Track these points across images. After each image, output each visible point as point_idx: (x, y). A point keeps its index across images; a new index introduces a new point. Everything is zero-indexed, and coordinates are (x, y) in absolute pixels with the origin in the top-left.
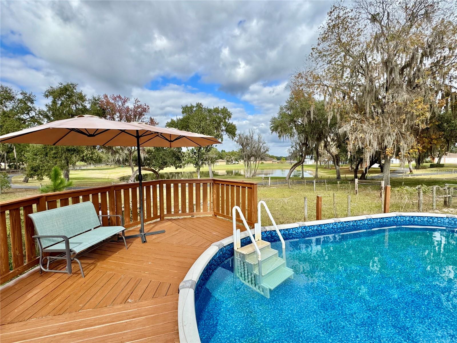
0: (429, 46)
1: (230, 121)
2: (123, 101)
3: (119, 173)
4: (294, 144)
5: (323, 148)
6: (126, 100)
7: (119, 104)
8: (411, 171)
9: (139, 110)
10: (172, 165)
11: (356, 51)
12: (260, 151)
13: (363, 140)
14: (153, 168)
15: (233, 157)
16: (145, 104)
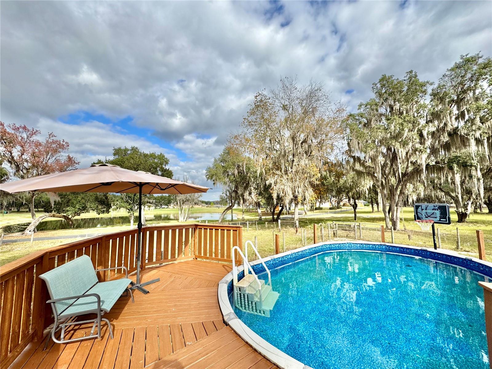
0: (316, 132)
1: (167, 167)
2: (29, 133)
4: (225, 191)
5: (248, 196)
6: (35, 132)
7: (23, 136)
9: (54, 146)
10: (94, 211)
11: (274, 125)
13: (283, 190)
15: (163, 201)
16: (63, 140)
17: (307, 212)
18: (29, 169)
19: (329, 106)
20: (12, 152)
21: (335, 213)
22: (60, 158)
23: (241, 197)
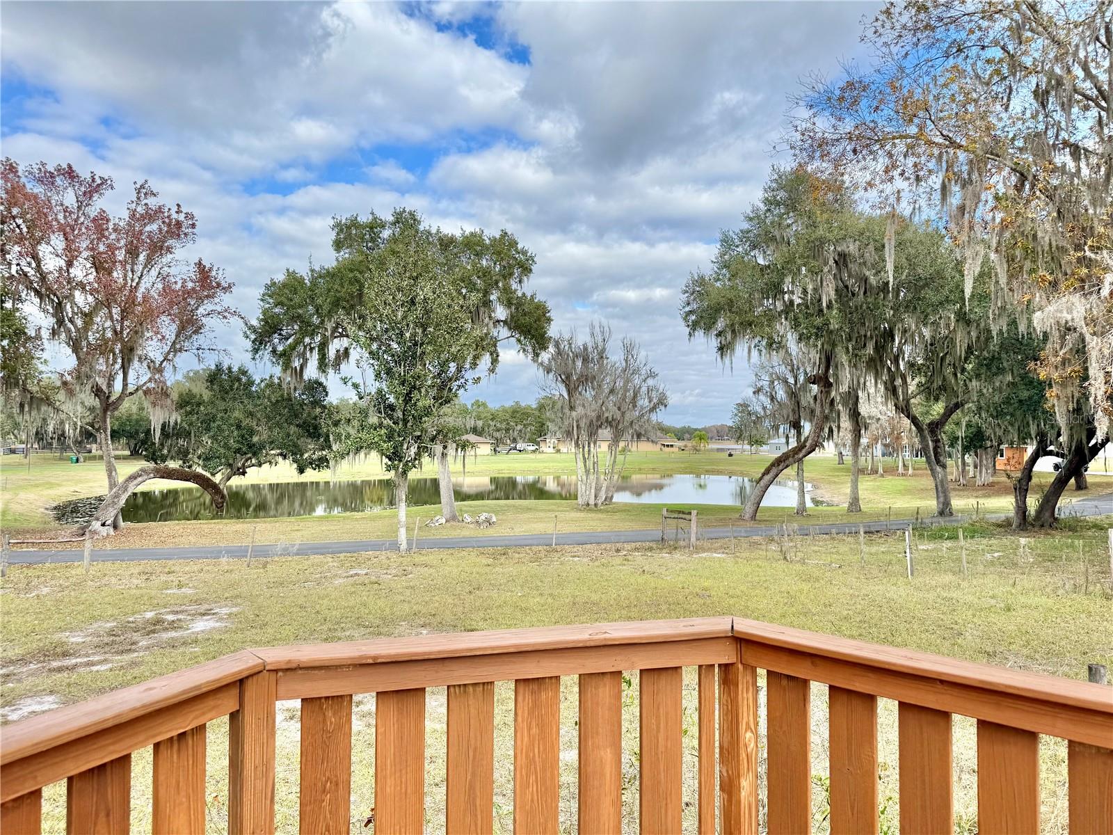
2: (83, 189)
3: (59, 485)
4: (766, 380)
6: (98, 185)
7: (66, 203)
9: (153, 227)
10: (285, 457)
12: (635, 405)
14: (200, 470)
15: (519, 427)
16: (179, 205)
18: (91, 313)
20: (41, 257)
23: (842, 409)
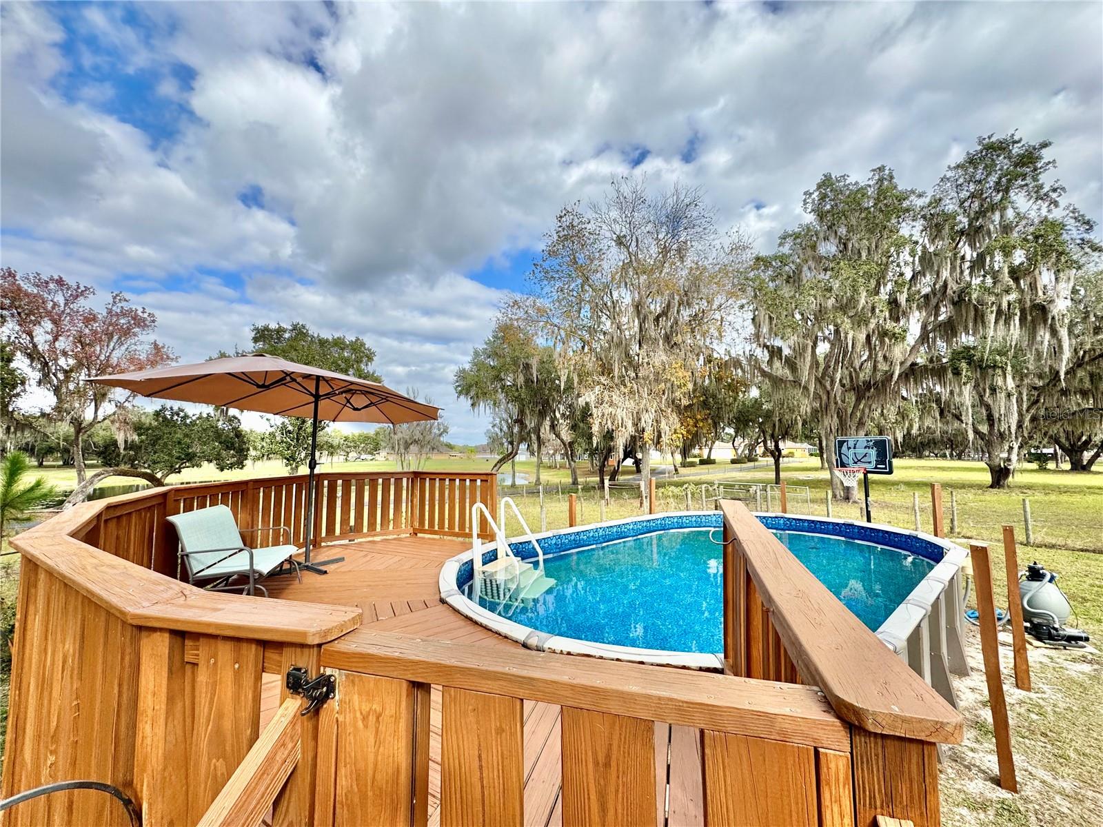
0: (686, 295)
1: (370, 368)
2: (70, 292)
5: (548, 432)
6: (82, 291)
7: (56, 300)
8: (676, 470)
9: (124, 320)
10: (210, 462)
11: (598, 280)
12: (431, 433)
13: (613, 417)
14: (145, 470)
15: (363, 445)
16: (144, 308)
17: (679, 469)
18: (71, 371)
19: (714, 240)
20: (34, 334)
21: (741, 470)
22: (139, 348)
23: (532, 435)
